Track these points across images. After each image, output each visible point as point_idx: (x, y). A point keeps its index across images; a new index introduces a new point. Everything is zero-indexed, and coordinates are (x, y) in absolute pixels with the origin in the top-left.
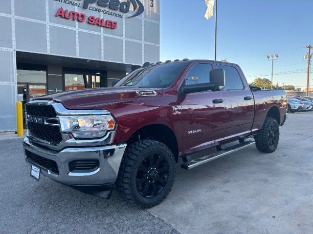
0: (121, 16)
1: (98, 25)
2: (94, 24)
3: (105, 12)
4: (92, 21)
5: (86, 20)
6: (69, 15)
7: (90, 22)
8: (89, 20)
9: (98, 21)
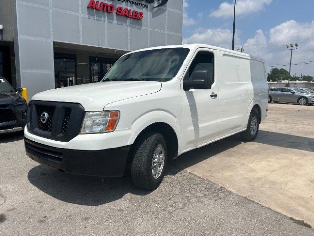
0: (146, 7)
1: (125, 16)
2: (121, 15)
3: (131, 3)
4: (120, 12)
5: (115, 12)
6: (100, 6)
7: (118, 13)
8: (117, 10)
9: (126, 13)
